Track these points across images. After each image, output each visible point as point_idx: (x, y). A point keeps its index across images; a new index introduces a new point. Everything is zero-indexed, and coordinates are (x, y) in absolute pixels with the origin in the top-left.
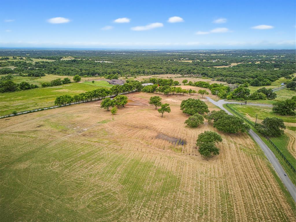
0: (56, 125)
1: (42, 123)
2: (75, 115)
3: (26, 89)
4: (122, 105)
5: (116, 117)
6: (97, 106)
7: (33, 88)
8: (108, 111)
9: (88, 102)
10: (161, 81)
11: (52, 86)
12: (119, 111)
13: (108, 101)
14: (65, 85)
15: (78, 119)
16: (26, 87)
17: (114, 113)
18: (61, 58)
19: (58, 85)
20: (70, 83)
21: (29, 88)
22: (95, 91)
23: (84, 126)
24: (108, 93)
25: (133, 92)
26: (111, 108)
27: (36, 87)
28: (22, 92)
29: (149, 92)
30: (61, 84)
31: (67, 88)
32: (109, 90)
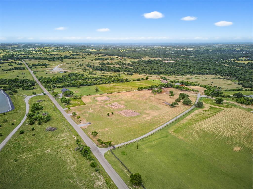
0: (138, 96)
1: (134, 95)
2: (143, 94)
3: (127, 82)
4: (159, 92)
5: (155, 96)
6: (150, 91)
7: (130, 81)
8: (154, 94)
9: (149, 90)
10: (185, 83)
11: (136, 81)
12: (157, 94)
13: (154, 90)
14: (142, 81)
15: (144, 95)
16: (127, 81)
17: (155, 94)
18: (142, 58)
19: (139, 81)
20: (144, 80)
21: (128, 81)
22: (152, 86)
23: (145, 97)
24: (157, 87)
25: (168, 87)
26: (155, 93)
27: (131, 81)
28: (126, 83)
29: (175, 88)
30: (140, 80)
31: (142, 82)
32: (158, 86)
